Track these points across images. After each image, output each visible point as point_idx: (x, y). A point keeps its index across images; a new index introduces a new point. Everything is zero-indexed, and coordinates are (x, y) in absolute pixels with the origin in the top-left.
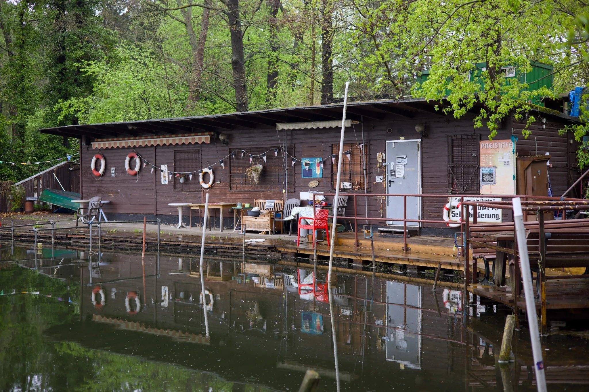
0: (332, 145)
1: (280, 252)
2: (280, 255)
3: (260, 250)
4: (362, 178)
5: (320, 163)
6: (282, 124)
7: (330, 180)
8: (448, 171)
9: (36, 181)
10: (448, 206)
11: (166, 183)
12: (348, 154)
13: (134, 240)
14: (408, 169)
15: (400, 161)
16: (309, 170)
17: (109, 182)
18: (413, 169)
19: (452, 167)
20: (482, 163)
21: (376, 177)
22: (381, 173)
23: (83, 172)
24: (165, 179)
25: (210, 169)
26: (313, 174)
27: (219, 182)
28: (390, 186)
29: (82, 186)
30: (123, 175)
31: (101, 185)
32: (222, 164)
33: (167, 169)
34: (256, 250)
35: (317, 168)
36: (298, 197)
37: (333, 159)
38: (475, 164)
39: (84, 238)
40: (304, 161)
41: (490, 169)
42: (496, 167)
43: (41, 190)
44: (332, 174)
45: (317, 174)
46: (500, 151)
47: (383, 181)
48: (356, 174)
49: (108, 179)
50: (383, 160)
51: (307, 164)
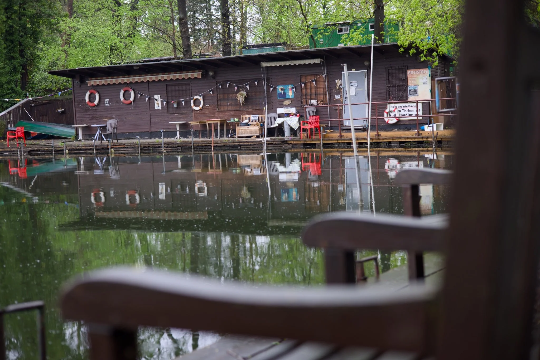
0: (301, 76)
1: (291, 144)
2: (291, 146)
3: (275, 144)
4: (325, 96)
5: (293, 88)
6: (266, 63)
7: (300, 100)
8: (387, 89)
9: (9, 115)
10: (387, 111)
11: (160, 108)
12: (314, 81)
13: (170, 145)
14: (358, 89)
15: (353, 84)
16: (284, 93)
17: (102, 110)
18: (362, 89)
19: (389, 87)
20: (409, 83)
21: (336, 95)
22: (340, 93)
23: (76, 104)
24: (158, 105)
25: (200, 96)
26: (287, 96)
27: (208, 106)
28: (346, 101)
29: (76, 115)
30: (117, 104)
31: (95, 113)
32: (211, 93)
33: (160, 98)
34: (272, 144)
35: (290, 92)
36: (275, 112)
37: (303, 85)
38: (404, 84)
39: (124, 147)
40: (279, 88)
41: (414, 87)
42: (418, 86)
43: (12, 122)
44: (302, 96)
45: (290, 96)
46: (421, 76)
47: (341, 98)
48: (320, 94)
49: (103, 108)
50: (340, 84)
51: (282, 89)
